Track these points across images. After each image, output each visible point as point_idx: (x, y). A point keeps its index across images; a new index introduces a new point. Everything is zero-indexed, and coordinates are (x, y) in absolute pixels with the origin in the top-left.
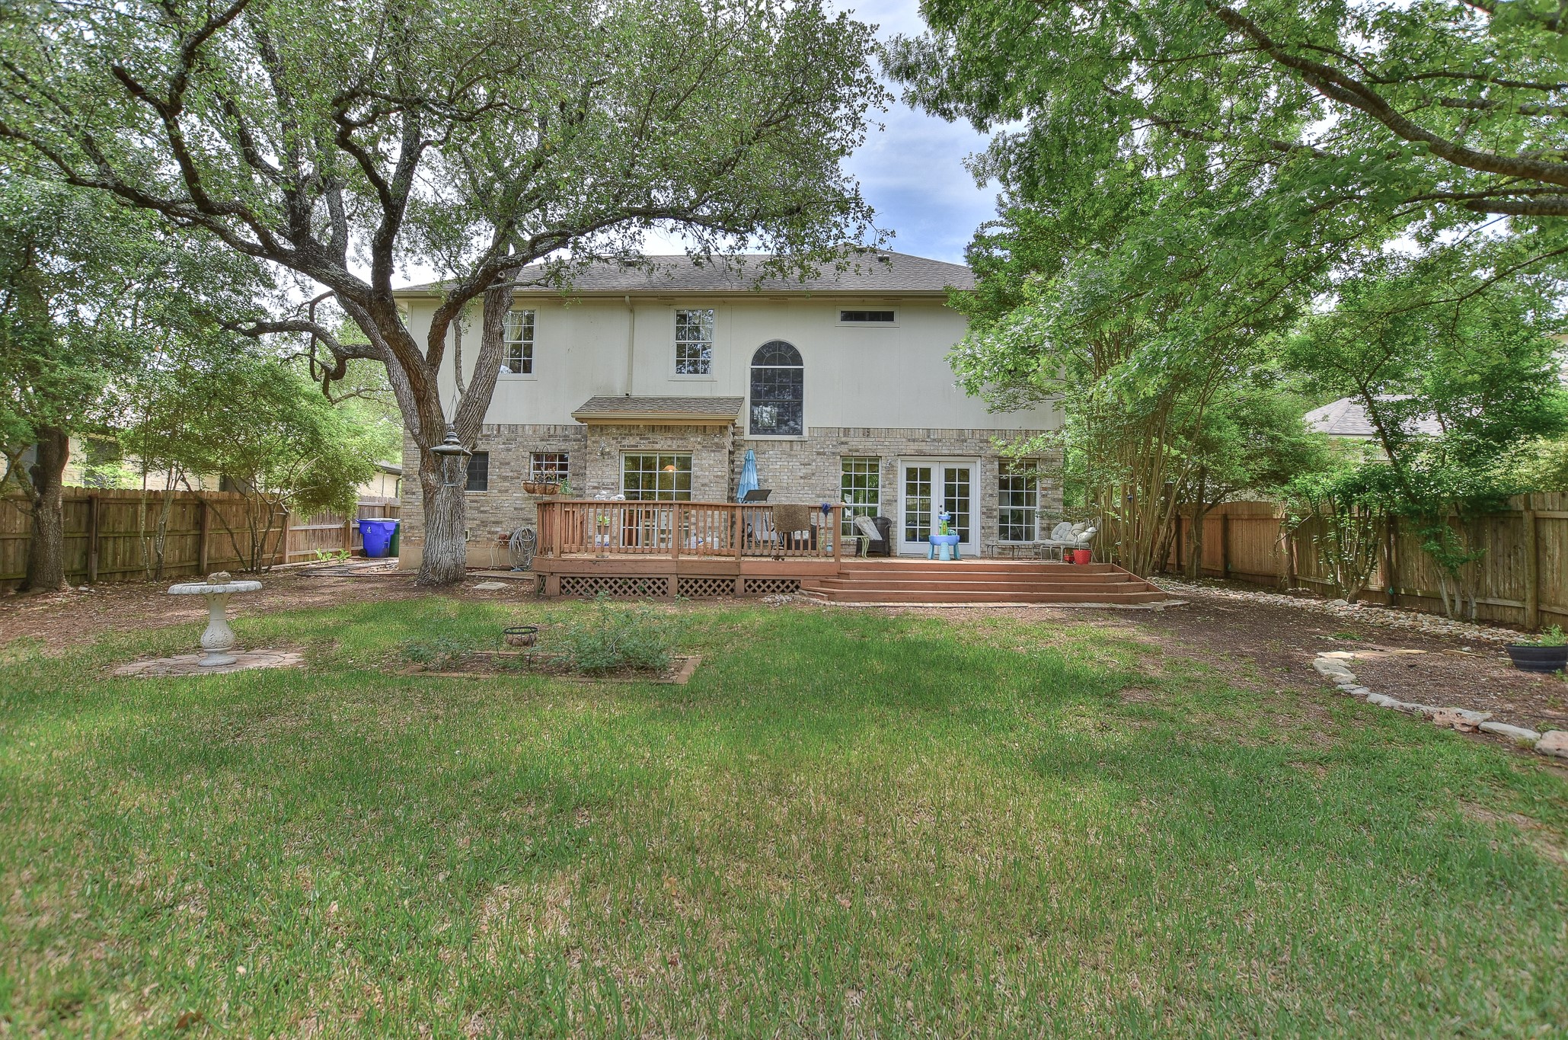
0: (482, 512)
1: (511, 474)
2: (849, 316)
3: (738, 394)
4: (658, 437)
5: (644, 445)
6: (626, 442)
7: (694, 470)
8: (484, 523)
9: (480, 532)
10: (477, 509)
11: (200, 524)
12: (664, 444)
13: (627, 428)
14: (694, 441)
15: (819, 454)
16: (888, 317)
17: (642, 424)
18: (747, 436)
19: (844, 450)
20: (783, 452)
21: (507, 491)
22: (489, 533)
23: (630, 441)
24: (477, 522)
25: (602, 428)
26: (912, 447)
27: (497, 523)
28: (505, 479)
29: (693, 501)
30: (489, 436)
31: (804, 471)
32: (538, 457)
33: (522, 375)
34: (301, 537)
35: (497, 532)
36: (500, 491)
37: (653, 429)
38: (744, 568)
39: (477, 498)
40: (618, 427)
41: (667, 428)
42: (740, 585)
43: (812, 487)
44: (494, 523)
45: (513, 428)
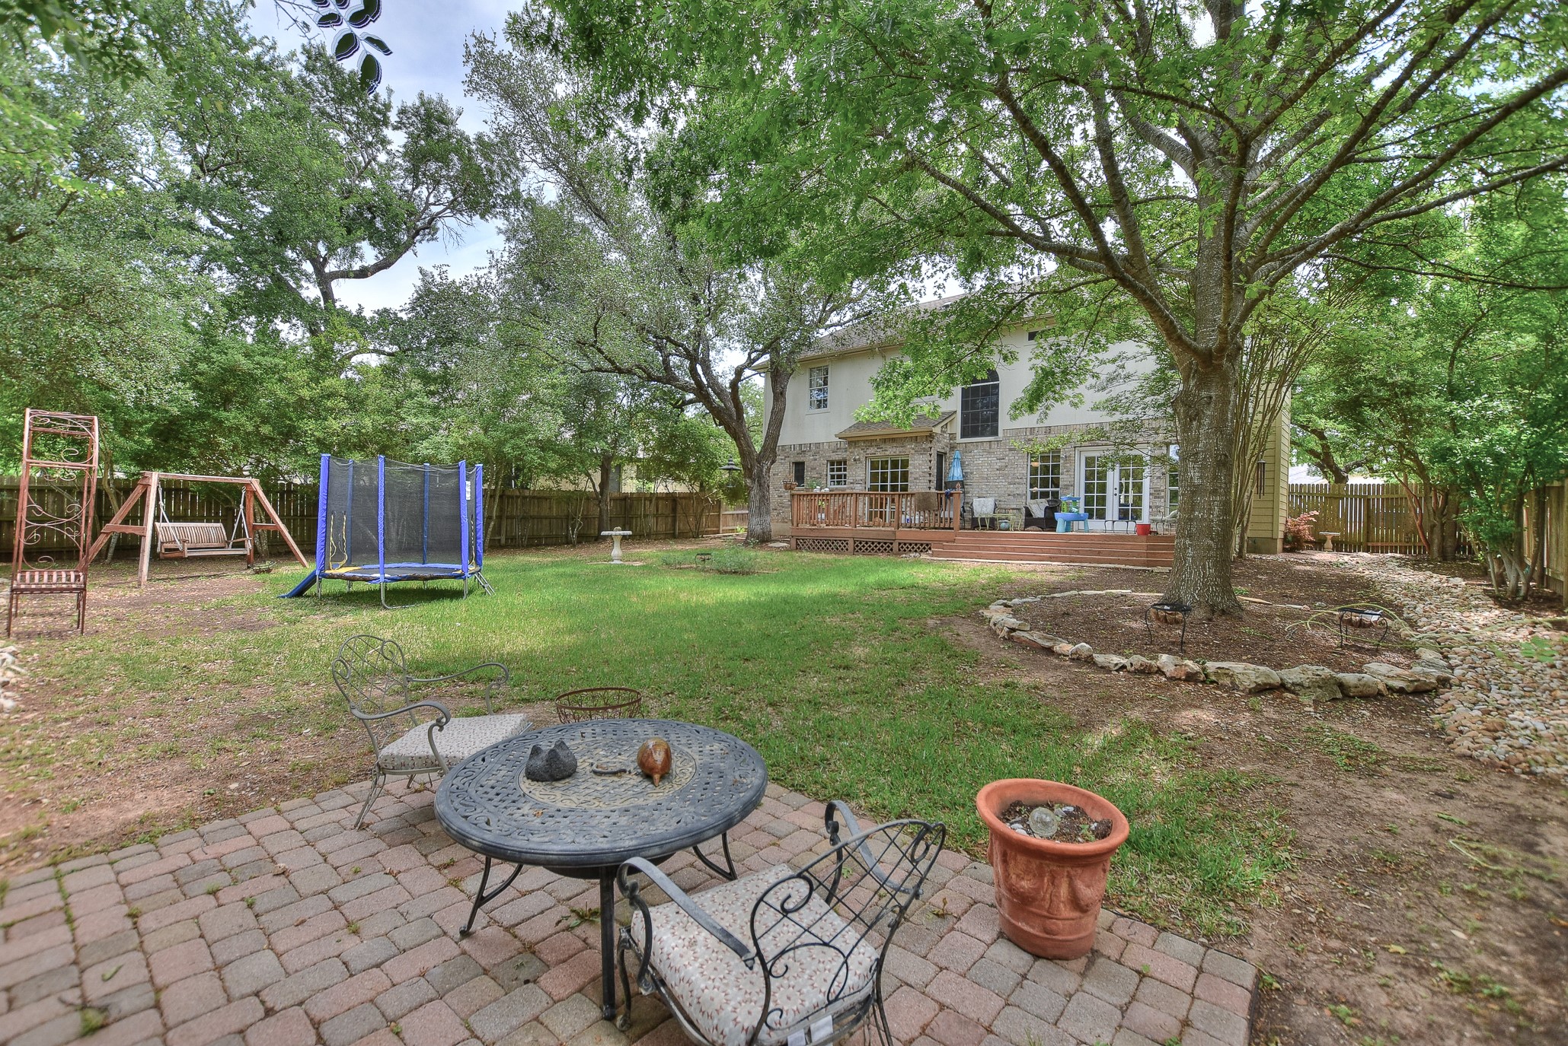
1: (817, 475)
3: (953, 409)
4: (889, 446)
5: (881, 453)
6: (869, 451)
7: (910, 468)
11: (674, 510)
12: (891, 451)
13: (870, 442)
14: (910, 447)
15: (1011, 450)
17: (877, 438)
18: (959, 440)
20: (984, 450)
23: (871, 450)
25: (856, 443)
28: (813, 478)
29: (910, 491)
30: (805, 451)
31: (1000, 464)
32: (832, 463)
33: (822, 410)
34: (729, 518)
37: (885, 441)
38: (899, 535)
40: (865, 442)
41: (893, 440)
42: (895, 546)
43: (1005, 476)
45: (818, 445)
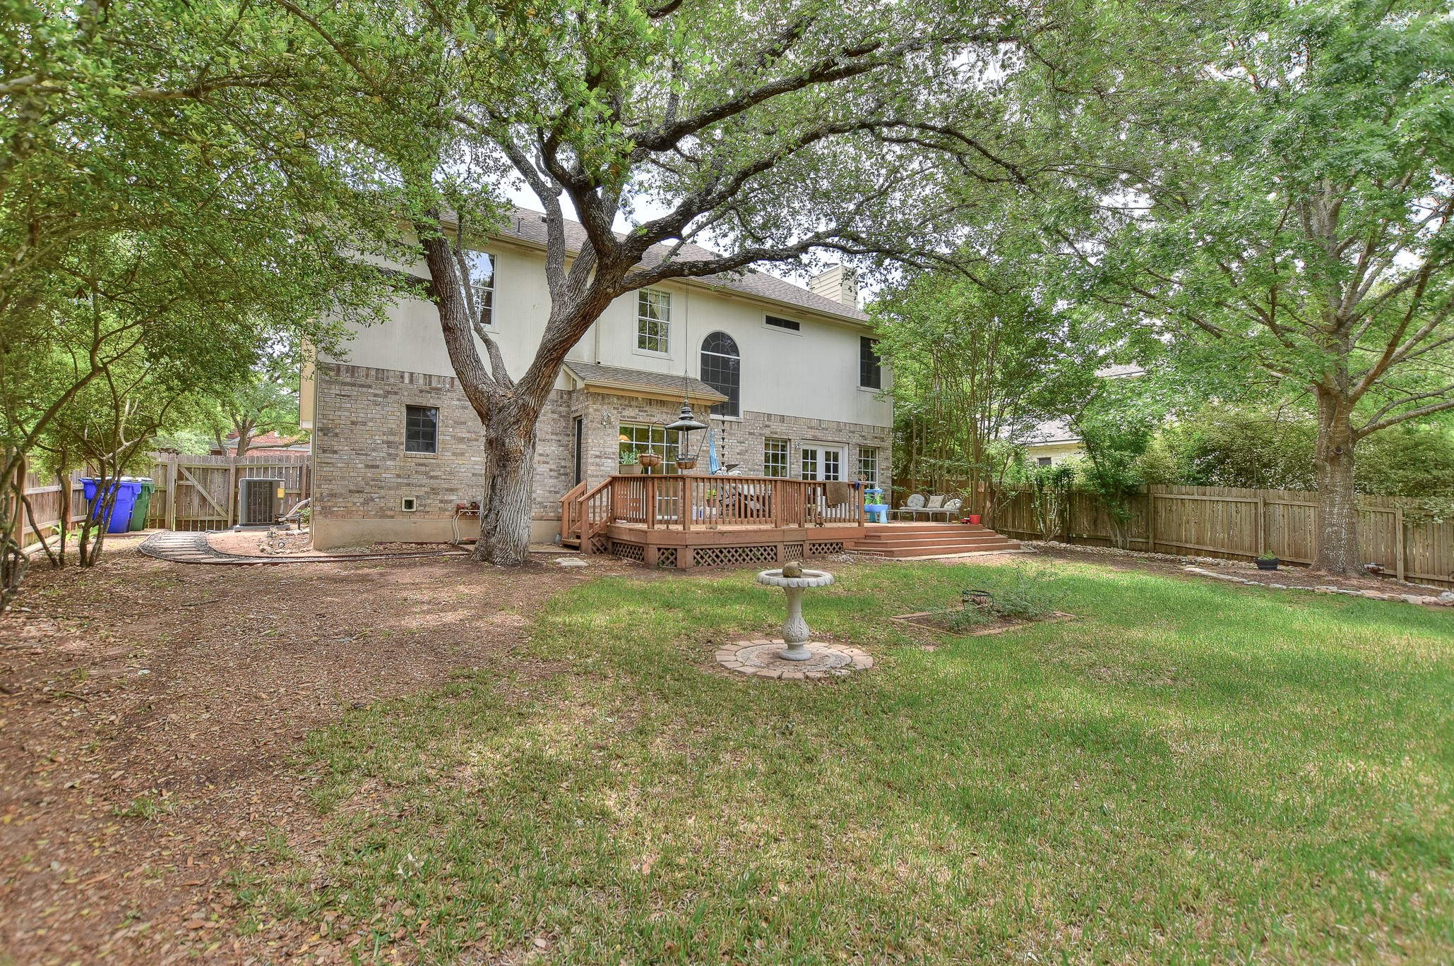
0: (432, 477)
1: (468, 435)
2: (770, 321)
3: (691, 374)
4: (654, 410)
5: (642, 418)
6: (626, 413)
8: (434, 491)
9: (429, 501)
10: (426, 474)
12: (655, 418)
15: (750, 434)
16: (795, 326)
17: (640, 396)
19: (767, 432)
21: (462, 454)
22: (441, 501)
23: (629, 412)
24: (426, 489)
25: (604, 396)
26: (810, 434)
27: (451, 490)
28: (461, 440)
30: (439, 389)
31: (740, 448)
35: (451, 501)
36: (454, 454)
38: (810, 535)
39: (425, 461)
40: (619, 397)
42: (804, 549)
43: (745, 462)
44: (447, 490)
